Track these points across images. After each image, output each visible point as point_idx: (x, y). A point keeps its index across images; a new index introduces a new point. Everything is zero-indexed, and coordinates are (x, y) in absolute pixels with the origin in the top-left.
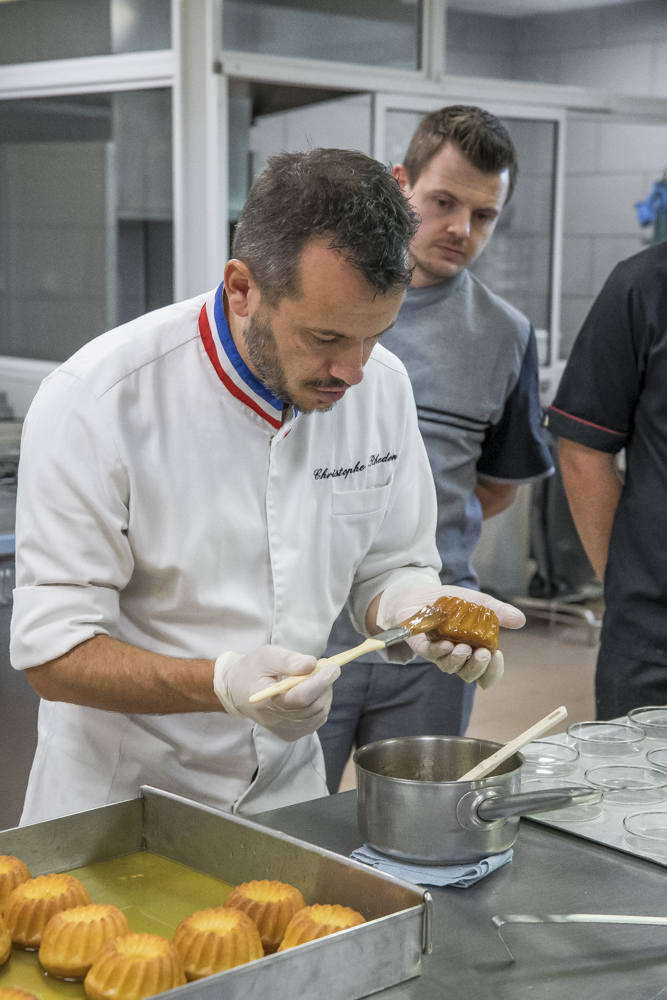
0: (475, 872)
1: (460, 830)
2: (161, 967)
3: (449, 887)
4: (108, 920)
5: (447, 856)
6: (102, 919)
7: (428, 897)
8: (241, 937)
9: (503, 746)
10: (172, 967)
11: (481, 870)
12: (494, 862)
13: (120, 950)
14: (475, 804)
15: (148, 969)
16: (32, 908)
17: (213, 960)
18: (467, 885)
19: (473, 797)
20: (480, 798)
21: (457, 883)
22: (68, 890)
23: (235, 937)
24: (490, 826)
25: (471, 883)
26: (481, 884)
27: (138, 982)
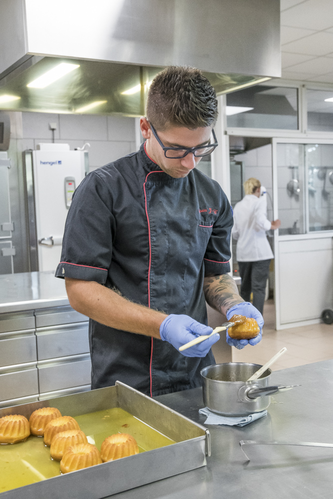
0: (245, 420)
1: (241, 402)
2: (87, 458)
3: (235, 426)
4: (76, 437)
5: (235, 413)
6: (73, 436)
7: (208, 432)
8: (126, 446)
9: (262, 366)
10: (93, 459)
11: (248, 419)
12: (255, 416)
13: (72, 451)
14: (246, 391)
15: (81, 459)
16: (52, 430)
17: (113, 456)
18: (242, 425)
19: (246, 388)
20: (249, 388)
21: (238, 424)
22: (68, 423)
23: (123, 447)
24: (255, 400)
25: (244, 425)
26: (249, 425)
27: (77, 465)
